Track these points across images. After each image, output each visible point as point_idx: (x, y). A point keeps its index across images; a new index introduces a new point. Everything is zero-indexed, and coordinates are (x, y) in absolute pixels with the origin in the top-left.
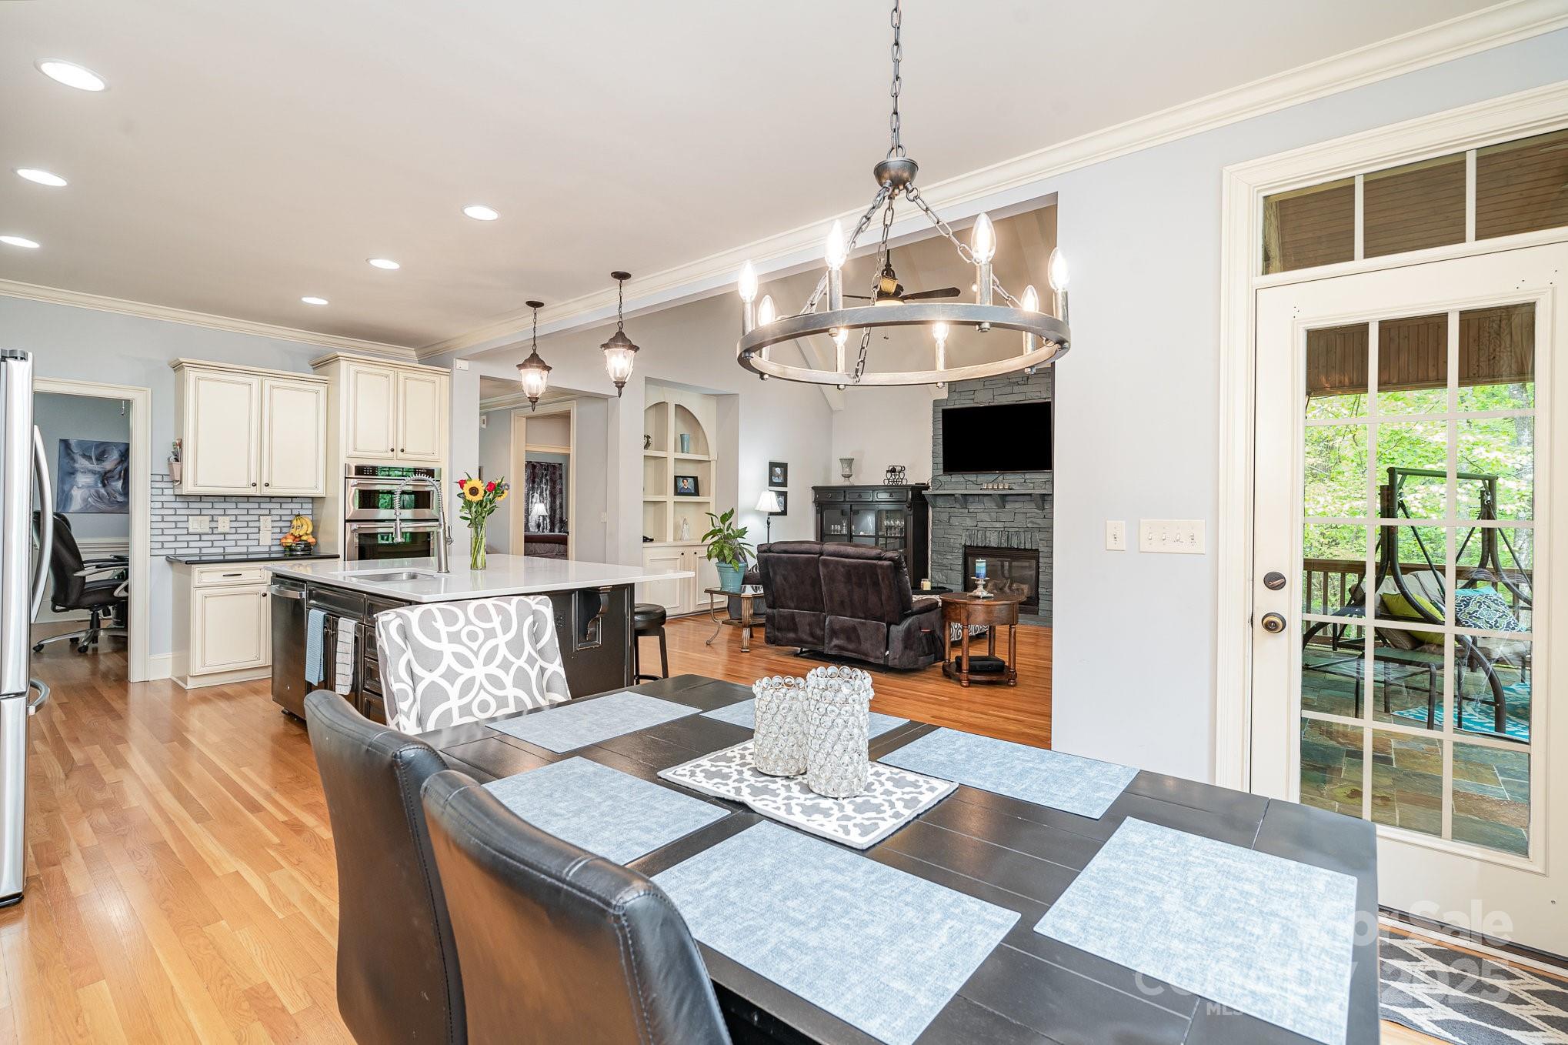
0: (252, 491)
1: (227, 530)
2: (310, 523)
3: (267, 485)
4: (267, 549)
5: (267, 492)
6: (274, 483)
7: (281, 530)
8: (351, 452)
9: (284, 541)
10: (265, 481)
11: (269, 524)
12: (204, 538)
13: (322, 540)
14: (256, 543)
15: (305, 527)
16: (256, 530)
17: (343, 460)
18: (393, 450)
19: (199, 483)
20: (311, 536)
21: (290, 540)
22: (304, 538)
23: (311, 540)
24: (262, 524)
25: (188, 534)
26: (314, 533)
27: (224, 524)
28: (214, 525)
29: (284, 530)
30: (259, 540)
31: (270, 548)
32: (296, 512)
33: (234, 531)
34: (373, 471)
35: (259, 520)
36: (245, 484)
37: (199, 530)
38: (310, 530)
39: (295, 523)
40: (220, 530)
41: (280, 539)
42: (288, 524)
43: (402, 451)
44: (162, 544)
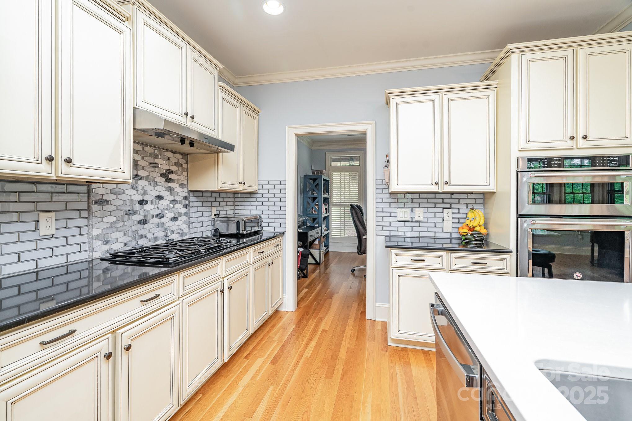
0: (435, 189)
1: (421, 219)
2: (482, 216)
3: (446, 183)
4: (448, 235)
5: (447, 189)
6: (452, 181)
7: (459, 220)
8: (525, 146)
9: (461, 230)
10: (446, 180)
11: (450, 215)
12: (407, 224)
13: (493, 230)
14: (441, 230)
15: (478, 219)
16: (441, 220)
17: (515, 154)
18: (572, 138)
19: (400, 183)
20: (483, 227)
21: (465, 230)
22: (477, 229)
23: (483, 231)
24: (445, 215)
25: (398, 221)
26: (486, 225)
27: (419, 215)
28: (413, 215)
29: (462, 221)
30: (443, 228)
31: (451, 235)
32: (470, 206)
33: (425, 220)
34: (548, 163)
35: (443, 212)
36: (430, 183)
37: (404, 219)
38: (482, 223)
39: (469, 215)
40: (417, 219)
41: (458, 228)
42: (464, 216)
43: (585, 137)
44: (383, 227)
